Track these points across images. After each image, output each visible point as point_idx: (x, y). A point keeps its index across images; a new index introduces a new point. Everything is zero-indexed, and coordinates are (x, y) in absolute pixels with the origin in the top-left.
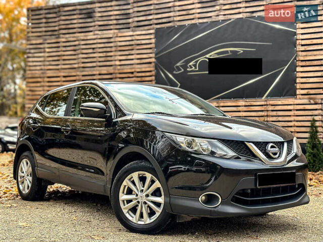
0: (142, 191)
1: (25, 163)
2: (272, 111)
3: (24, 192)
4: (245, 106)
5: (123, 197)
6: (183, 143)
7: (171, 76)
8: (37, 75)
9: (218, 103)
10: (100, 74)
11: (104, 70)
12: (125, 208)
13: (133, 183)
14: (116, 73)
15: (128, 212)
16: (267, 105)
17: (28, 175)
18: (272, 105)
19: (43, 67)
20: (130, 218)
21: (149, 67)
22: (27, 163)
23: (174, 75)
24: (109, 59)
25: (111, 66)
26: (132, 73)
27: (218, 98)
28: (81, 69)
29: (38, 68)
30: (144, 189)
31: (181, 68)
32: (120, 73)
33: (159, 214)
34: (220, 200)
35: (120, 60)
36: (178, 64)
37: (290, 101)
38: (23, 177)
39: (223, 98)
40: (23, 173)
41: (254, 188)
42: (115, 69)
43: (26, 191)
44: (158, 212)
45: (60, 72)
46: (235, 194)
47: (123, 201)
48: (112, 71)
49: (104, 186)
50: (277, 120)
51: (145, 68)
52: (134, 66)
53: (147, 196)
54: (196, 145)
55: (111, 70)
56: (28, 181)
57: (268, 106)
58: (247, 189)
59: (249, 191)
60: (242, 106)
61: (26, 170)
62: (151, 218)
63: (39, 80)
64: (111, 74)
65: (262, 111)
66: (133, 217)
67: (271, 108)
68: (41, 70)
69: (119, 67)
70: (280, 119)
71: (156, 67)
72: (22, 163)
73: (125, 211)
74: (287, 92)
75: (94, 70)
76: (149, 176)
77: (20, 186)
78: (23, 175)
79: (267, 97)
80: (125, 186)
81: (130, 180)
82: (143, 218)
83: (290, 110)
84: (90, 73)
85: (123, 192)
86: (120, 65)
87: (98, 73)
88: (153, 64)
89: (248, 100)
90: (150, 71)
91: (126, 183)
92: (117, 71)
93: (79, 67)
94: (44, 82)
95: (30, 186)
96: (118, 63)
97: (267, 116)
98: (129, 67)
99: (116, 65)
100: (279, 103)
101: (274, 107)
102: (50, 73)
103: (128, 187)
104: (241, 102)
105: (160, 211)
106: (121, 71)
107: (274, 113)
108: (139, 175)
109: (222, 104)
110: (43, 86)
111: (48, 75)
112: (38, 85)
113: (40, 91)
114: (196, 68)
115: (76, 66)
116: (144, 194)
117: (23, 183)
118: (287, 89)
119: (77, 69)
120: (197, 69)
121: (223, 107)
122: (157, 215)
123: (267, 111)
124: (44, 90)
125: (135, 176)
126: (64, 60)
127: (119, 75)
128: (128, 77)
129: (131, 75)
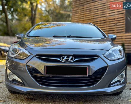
11: (102, 19)
21: (122, 15)
24: (104, 13)
35: (109, 13)
51: (120, 16)
52: (115, 16)
55: (105, 18)
64: (105, 20)
69: (108, 17)
71: (126, 15)
75: (97, 19)
87: (99, 20)
88: (124, 14)
90: (123, 17)
92: (107, 19)
96: (108, 15)
98: (113, 16)
106: (109, 19)
119: (91, 20)
126: (86, 16)
127: (108, 21)
128: (113, 21)
129: (113, 20)
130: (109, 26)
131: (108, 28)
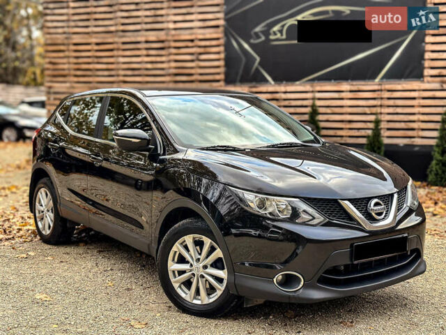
0: (198, 260)
1: (44, 194)
2: (389, 99)
3: (44, 232)
4: (351, 91)
5: (173, 266)
6: (252, 202)
7: (246, 46)
8: (59, 42)
9: (312, 86)
10: (147, 42)
11: (152, 36)
12: (176, 282)
13: (186, 248)
14: (169, 41)
15: (180, 287)
16: (381, 90)
17: (48, 211)
18: (389, 91)
19: (66, 30)
20: (183, 295)
21: (216, 33)
22: (47, 195)
23: (251, 45)
24: (159, 19)
25: (162, 30)
26: (192, 41)
27: (313, 80)
28: (121, 34)
29: (60, 30)
30: (202, 257)
31: (261, 35)
32: (175, 41)
33: (221, 292)
34: (302, 283)
35: (175, 22)
36: (258, 29)
37: (415, 84)
38: (43, 212)
39: (320, 79)
40: (42, 205)
41: (349, 263)
42: (167, 35)
43: (47, 232)
44: (220, 289)
45: (91, 37)
46: (323, 273)
47: (174, 272)
48: (163, 38)
49: (149, 245)
50: (395, 112)
51: (209, 33)
52: (195, 31)
53: (205, 267)
54: (271, 205)
55: (162, 35)
56: (49, 218)
57: (383, 93)
58: (340, 266)
59: (342, 268)
60: (347, 91)
61: (46, 203)
62: (211, 296)
63: (62, 48)
64: (162, 42)
65: (374, 99)
66: (187, 294)
67: (387, 95)
68: (64, 33)
69: (173, 32)
70: (399, 110)
71: (226, 33)
72: (39, 193)
73: (176, 286)
74: (411, 72)
75: (138, 36)
76: (208, 242)
77: (39, 223)
78: (42, 209)
79: (382, 78)
80: (176, 252)
81: (182, 244)
82: (199, 295)
83: (414, 98)
84: (133, 39)
85: (173, 260)
86: (175, 29)
87: (143, 39)
88: (221, 29)
89: (355, 83)
90: (218, 39)
91: (177, 248)
92: (170, 38)
93: (117, 31)
94: (68, 50)
95: (52, 225)
96: (171, 26)
97: (381, 106)
98: (188, 32)
99: (168, 29)
100: (399, 87)
101: (390, 93)
102: (77, 39)
103: (180, 254)
104: (345, 86)
105: (223, 289)
106: (176, 38)
107: (391, 102)
108: (194, 238)
109: (318, 88)
110: (68, 57)
111: (75, 41)
112: (61, 54)
113: (64, 64)
114: (282, 35)
115: (113, 29)
116: (201, 265)
117: (42, 219)
118: (411, 68)
119: (114, 34)
120: (284, 37)
121: (319, 92)
122: (219, 293)
123: (382, 98)
124: (69, 63)
125: (189, 239)
126: (96, 20)
127: (173, 44)
128: (187, 47)
129: (190, 44)
130: (176, 61)
131: (173, 64)
